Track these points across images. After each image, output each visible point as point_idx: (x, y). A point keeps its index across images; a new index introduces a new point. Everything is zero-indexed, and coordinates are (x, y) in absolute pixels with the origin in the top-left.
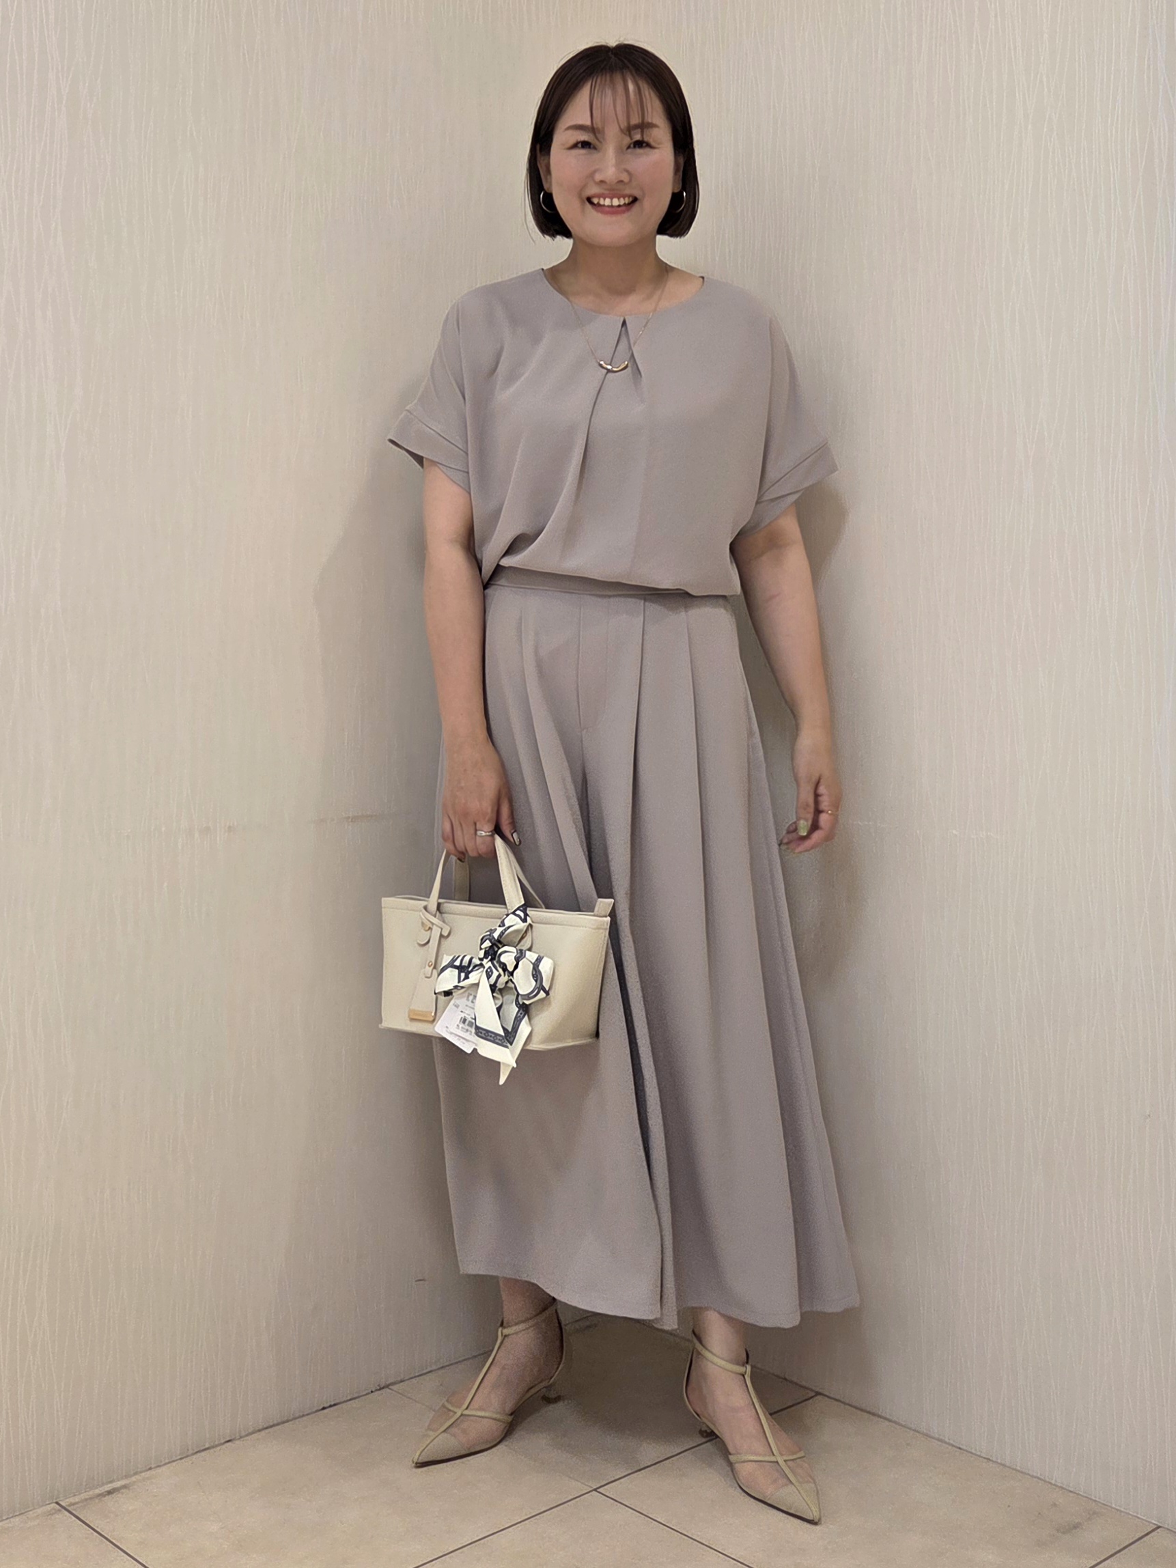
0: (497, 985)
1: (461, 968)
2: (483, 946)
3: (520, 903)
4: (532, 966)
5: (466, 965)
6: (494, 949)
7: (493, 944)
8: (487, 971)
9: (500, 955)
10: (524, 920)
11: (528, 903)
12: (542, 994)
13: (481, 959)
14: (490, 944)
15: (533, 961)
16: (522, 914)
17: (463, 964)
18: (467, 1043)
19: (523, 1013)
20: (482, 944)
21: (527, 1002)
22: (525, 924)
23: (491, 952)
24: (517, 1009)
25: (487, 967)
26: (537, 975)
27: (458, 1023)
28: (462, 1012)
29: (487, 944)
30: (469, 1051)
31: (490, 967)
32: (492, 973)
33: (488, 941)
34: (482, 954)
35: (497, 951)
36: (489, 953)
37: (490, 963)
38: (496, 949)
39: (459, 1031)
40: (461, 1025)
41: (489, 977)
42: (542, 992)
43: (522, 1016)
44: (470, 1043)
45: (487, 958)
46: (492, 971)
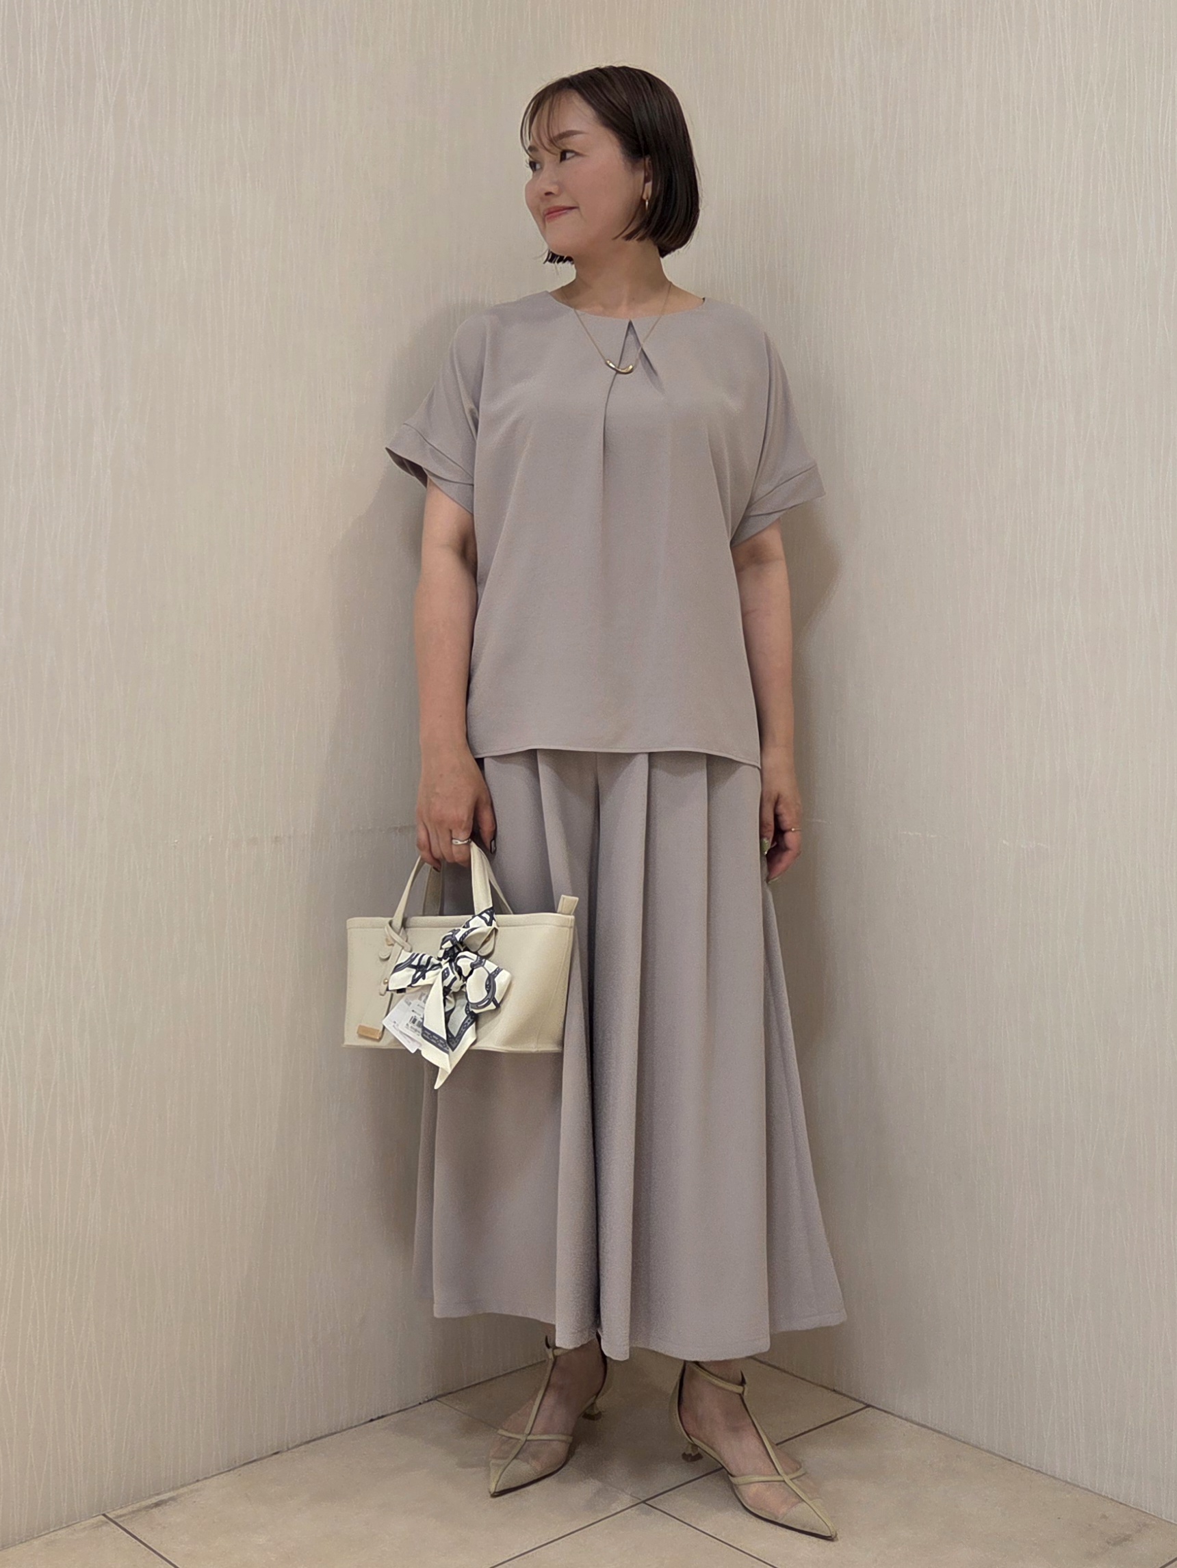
0: (452, 988)
1: (418, 967)
2: (444, 946)
3: (488, 906)
4: (487, 975)
5: (425, 964)
6: (454, 951)
7: (455, 946)
8: (443, 972)
9: (459, 958)
10: (489, 924)
11: (497, 908)
12: (492, 1006)
13: (440, 959)
14: (451, 945)
15: (490, 972)
16: (488, 917)
17: (422, 963)
18: (413, 1043)
19: (471, 1020)
20: (443, 944)
21: (476, 1011)
22: (489, 927)
23: (451, 954)
24: (466, 1016)
25: (444, 967)
26: (490, 985)
27: (408, 1022)
28: (413, 1011)
29: (448, 945)
30: (413, 1051)
31: (447, 968)
32: (449, 974)
33: (449, 942)
34: (441, 953)
35: (458, 953)
36: (448, 954)
37: (448, 964)
38: (457, 951)
39: (408, 1030)
40: (411, 1025)
41: (444, 978)
42: (492, 1003)
43: (469, 1023)
44: (415, 1043)
45: (445, 959)
46: (448, 973)
